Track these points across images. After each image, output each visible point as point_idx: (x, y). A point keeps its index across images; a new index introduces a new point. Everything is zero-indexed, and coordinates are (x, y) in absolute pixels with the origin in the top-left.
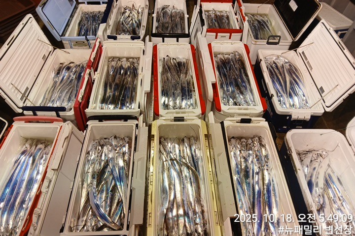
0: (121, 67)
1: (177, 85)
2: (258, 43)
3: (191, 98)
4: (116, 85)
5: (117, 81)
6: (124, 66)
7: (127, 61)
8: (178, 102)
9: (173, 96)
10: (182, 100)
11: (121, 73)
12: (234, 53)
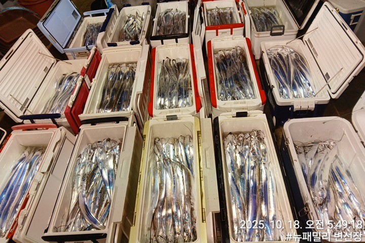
0: (121, 73)
1: (175, 85)
2: (260, 36)
3: (188, 96)
4: (114, 89)
5: (115, 86)
6: (123, 72)
7: (126, 66)
8: (174, 101)
9: (169, 96)
10: (179, 99)
11: (119, 78)
12: (236, 48)
